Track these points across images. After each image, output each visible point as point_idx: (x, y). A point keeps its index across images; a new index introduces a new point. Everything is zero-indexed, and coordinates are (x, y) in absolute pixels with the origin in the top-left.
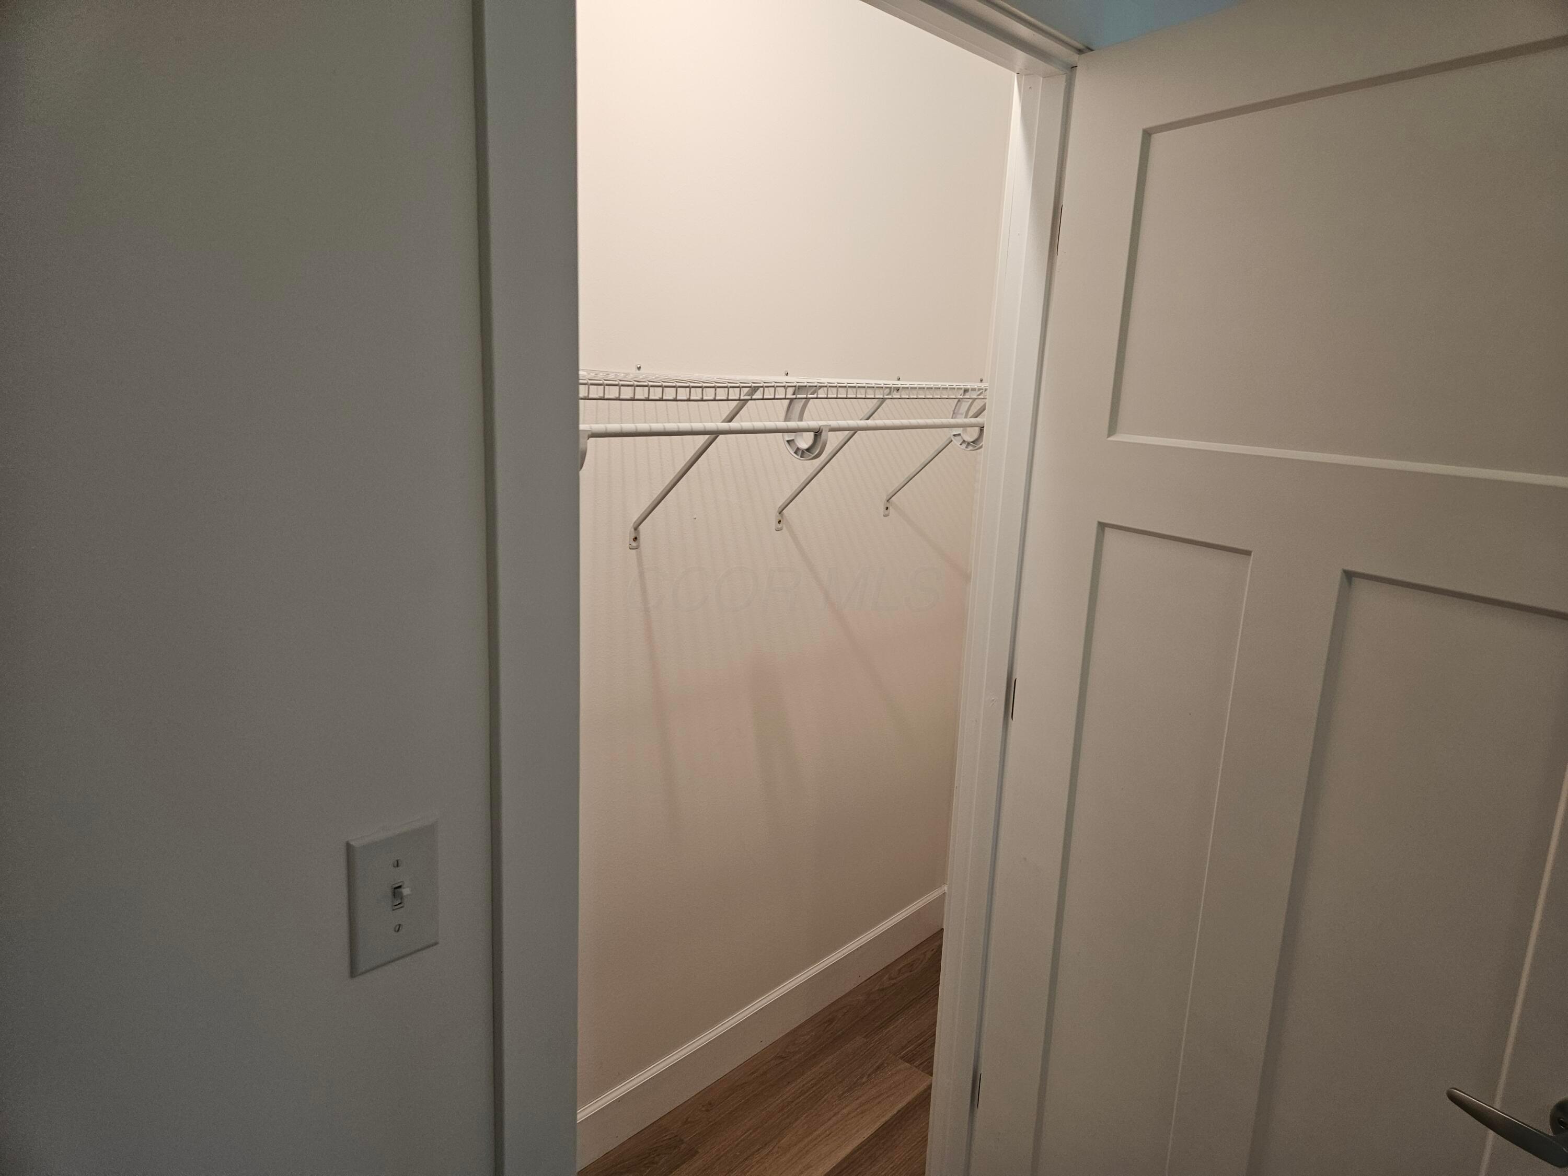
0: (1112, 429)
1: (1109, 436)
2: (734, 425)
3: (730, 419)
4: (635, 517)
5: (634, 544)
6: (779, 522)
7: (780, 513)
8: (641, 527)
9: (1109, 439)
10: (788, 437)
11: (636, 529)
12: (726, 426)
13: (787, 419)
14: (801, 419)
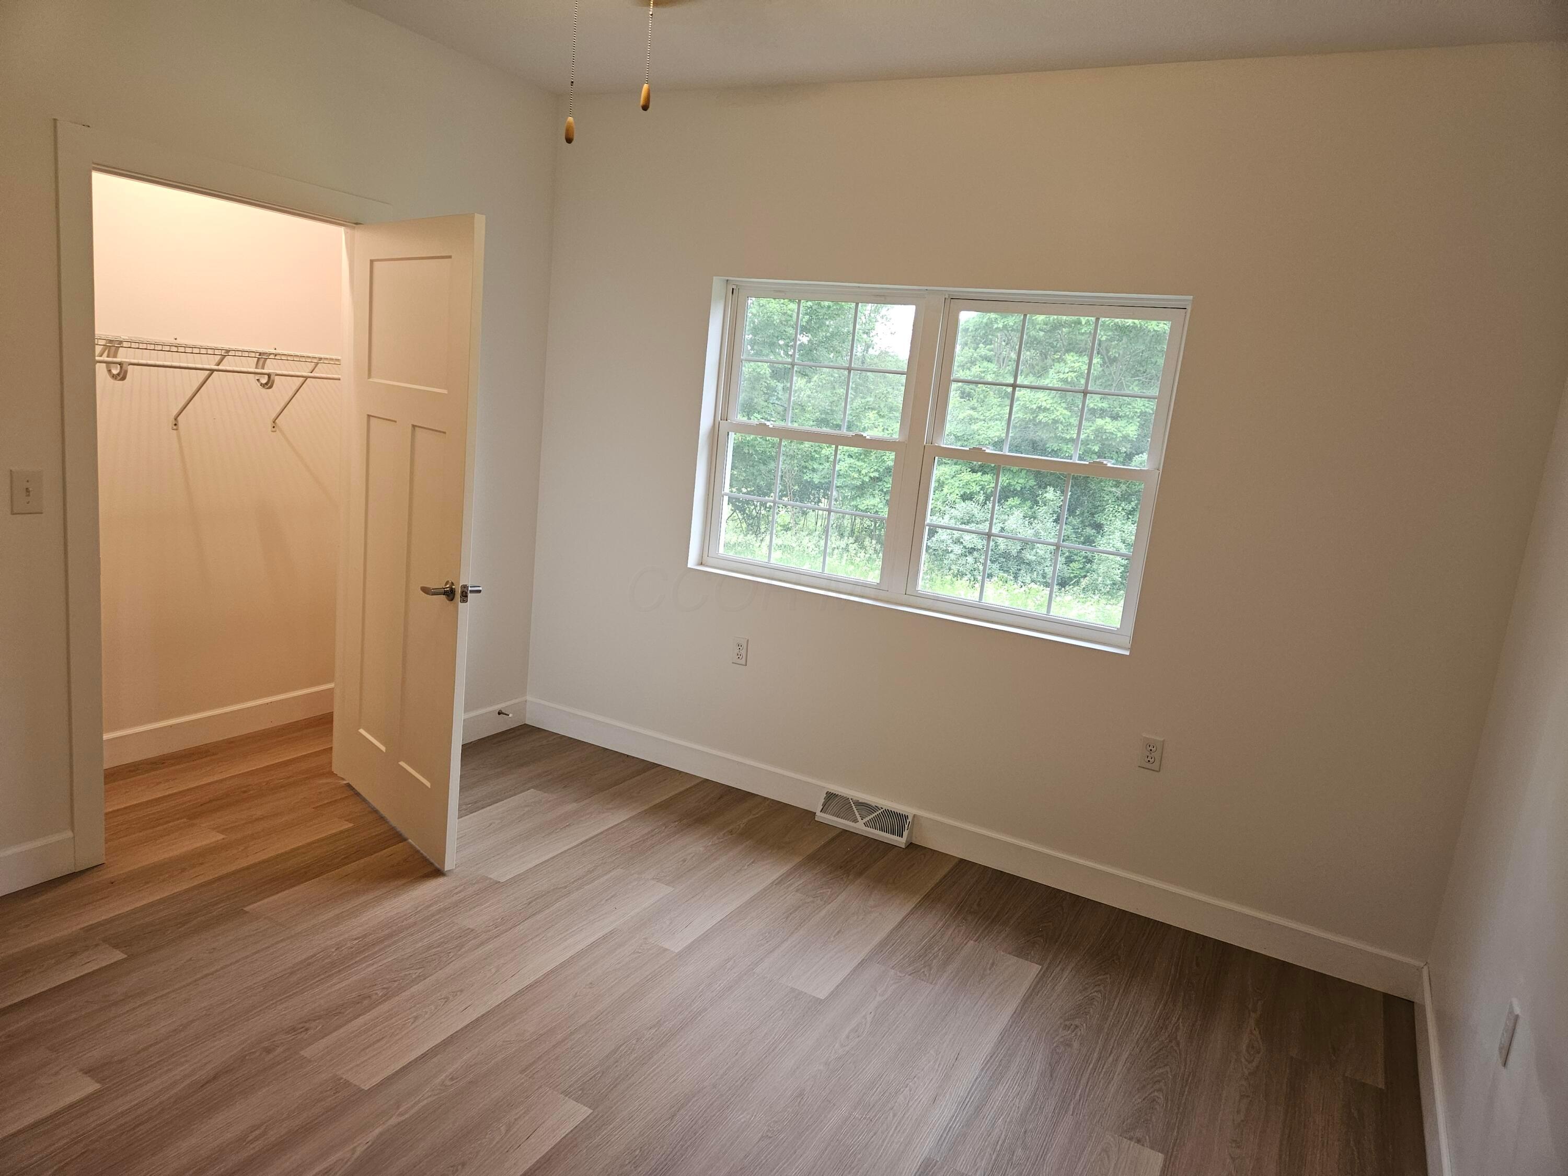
0: (369, 376)
1: (368, 378)
2: (220, 367)
3: (218, 364)
4: (175, 413)
5: (175, 427)
6: (274, 427)
7: (274, 422)
8: (179, 418)
9: (371, 380)
10: (257, 377)
11: (176, 419)
12: (216, 367)
13: (256, 368)
14: (263, 368)
